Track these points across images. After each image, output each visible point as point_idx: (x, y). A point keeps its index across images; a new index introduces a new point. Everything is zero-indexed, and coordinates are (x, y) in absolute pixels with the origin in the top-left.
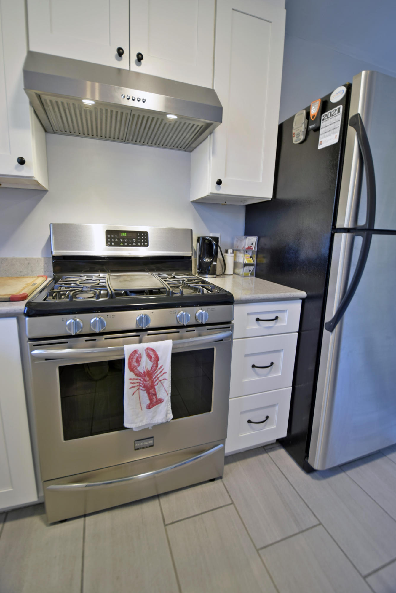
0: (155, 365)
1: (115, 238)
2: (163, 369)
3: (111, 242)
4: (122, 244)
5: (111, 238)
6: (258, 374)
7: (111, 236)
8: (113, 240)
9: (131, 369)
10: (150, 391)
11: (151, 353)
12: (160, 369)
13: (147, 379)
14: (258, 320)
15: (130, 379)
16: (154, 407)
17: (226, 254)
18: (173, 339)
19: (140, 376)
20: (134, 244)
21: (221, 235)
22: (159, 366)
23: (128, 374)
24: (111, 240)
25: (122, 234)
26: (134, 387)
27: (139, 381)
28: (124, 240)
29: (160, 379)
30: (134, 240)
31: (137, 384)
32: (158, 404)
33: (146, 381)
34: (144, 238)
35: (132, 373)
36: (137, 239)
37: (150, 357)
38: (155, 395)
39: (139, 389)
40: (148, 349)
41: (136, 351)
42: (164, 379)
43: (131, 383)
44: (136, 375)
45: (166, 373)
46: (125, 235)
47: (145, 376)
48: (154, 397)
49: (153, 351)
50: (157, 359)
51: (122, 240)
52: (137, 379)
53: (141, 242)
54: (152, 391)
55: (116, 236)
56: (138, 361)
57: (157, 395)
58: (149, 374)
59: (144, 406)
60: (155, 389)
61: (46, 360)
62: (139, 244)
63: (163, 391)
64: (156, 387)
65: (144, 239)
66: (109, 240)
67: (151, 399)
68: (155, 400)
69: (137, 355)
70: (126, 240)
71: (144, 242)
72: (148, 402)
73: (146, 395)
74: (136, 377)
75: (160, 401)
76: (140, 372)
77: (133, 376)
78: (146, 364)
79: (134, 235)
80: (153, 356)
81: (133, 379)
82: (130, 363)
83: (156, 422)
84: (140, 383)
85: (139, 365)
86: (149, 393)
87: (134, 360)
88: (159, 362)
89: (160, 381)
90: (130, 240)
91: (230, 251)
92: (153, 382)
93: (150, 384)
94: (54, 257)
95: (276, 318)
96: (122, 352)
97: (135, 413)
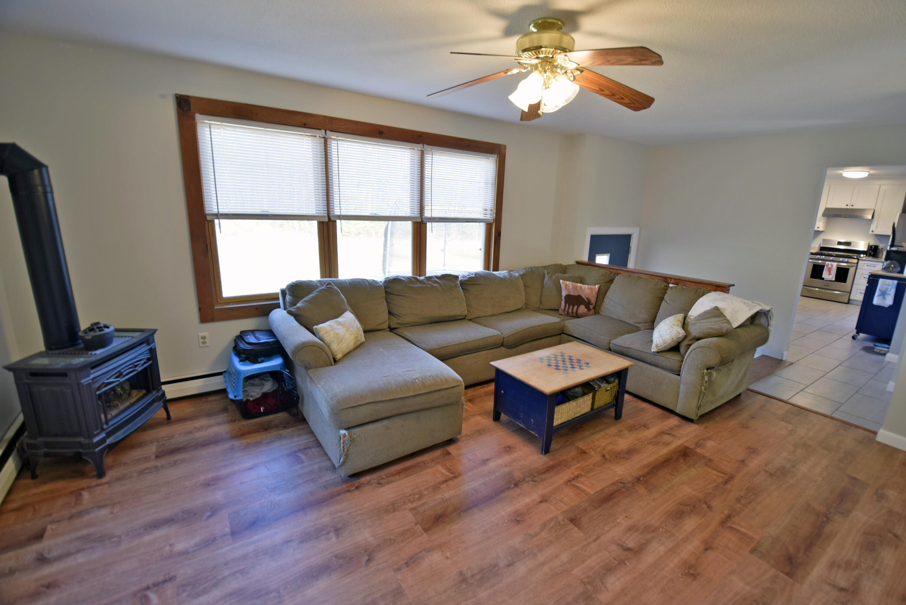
9: (827, 266)
13: (830, 269)
14: (867, 266)
16: (830, 276)
20: (846, 245)
21: (885, 245)
23: (825, 268)
27: (828, 270)
29: (832, 270)
37: (831, 265)
41: (828, 264)
43: (826, 270)
45: (834, 269)
46: (844, 243)
51: (842, 244)
55: (840, 243)
59: (828, 275)
61: (812, 262)
62: (848, 245)
63: (833, 273)
64: (831, 272)
65: (850, 244)
66: (838, 244)
73: (828, 273)
75: (831, 274)
77: (827, 268)
79: (847, 243)
83: (830, 279)
91: (885, 250)
94: (821, 246)
95: (875, 266)
96: (825, 264)
97: (825, 275)
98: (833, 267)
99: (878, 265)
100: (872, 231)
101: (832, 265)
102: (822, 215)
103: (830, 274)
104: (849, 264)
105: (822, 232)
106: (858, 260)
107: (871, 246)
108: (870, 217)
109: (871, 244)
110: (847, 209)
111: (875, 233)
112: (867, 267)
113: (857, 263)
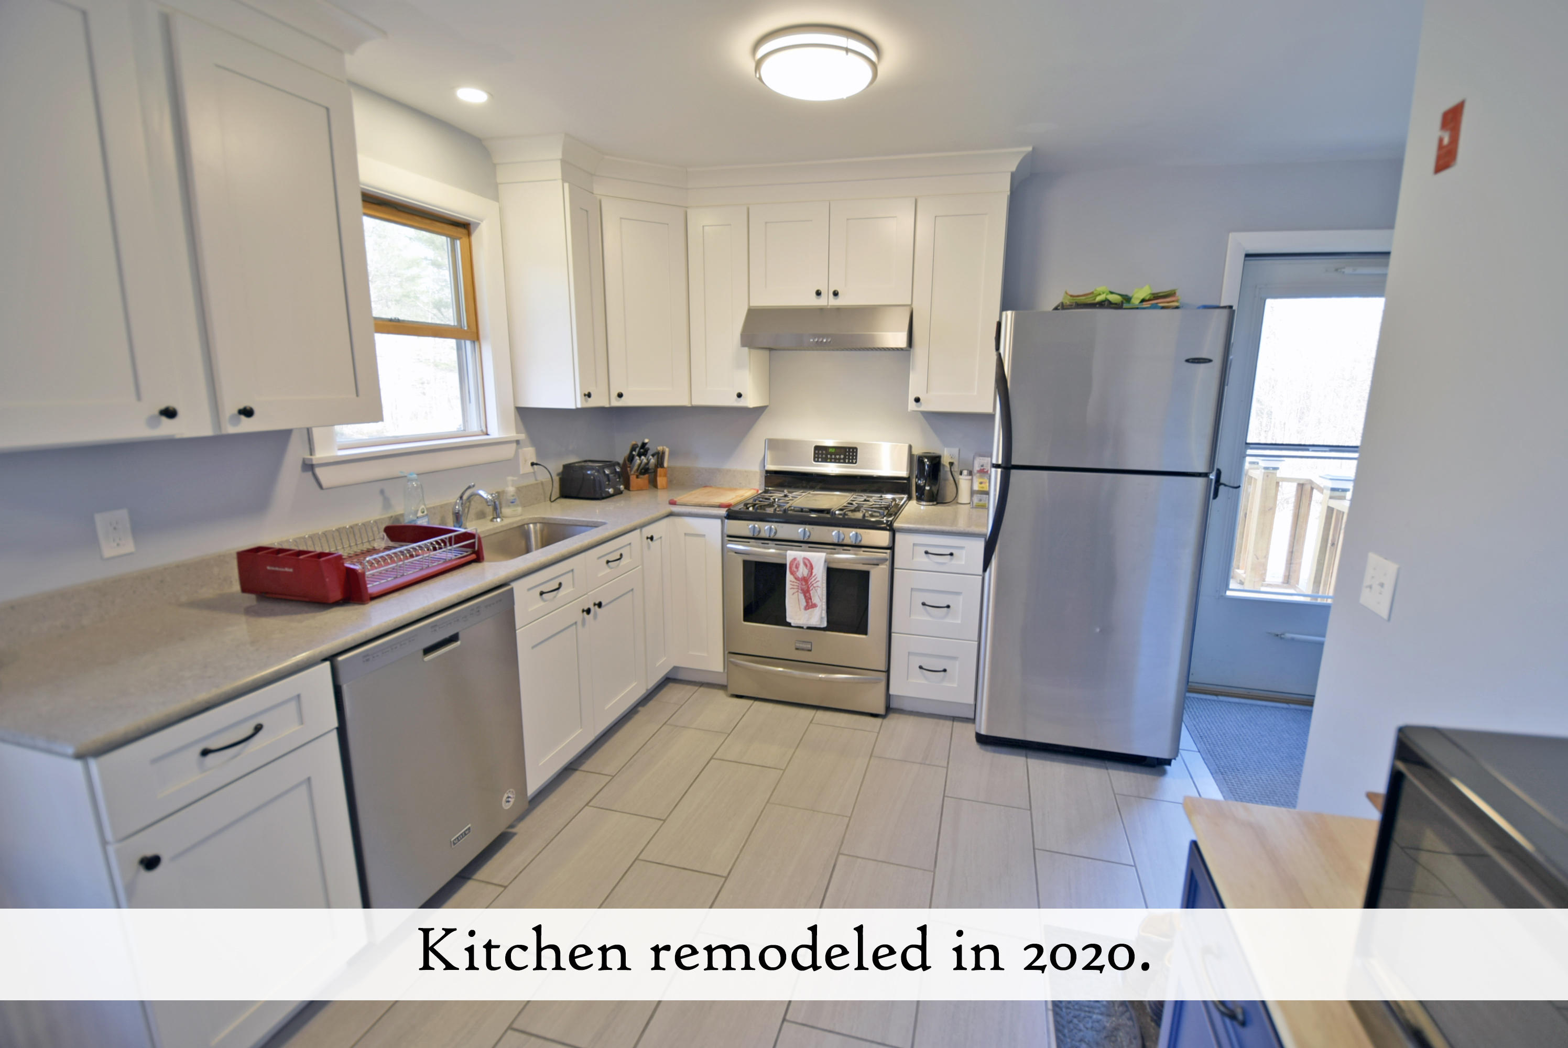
0: (810, 573)
1: (822, 454)
2: (816, 578)
3: (818, 458)
4: (829, 460)
5: (818, 454)
6: (929, 614)
7: (819, 452)
8: (820, 456)
9: (792, 573)
10: (806, 593)
11: (807, 562)
12: (814, 577)
13: (804, 583)
14: (926, 553)
15: (791, 581)
16: (810, 610)
17: (960, 477)
18: (827, 554)
19: (799, 580)
20: (842, 461)
21: (959, 450)
22: (813, 574)
23: (789, 577)
24: (818, 455)
25: (830, 450)
26: (794, 588)
27: (798, 585)
28: (831, 455)
29: (815, 585)
30: (842, 456)
31: (796, 587)
32: (813, 608)
33: (803, 585)
34: (853, 454)
35: (792, 576)
36: (845, 456)
37: (806, 565)
38: (811, 599)
39: (798, 591)
40: (804, 558)
41: (795, 559)
42: (818, 587)
43: (791, 585)
44: (796, 578)
45: (818, 581)
46: (833, 450)
47: (802, 580)
48: (810, 601)
49: (808, 560)
50: (812, 568)
51: (829, 456)
52: (796, 582)
53: (849, 459)
54: (807, 595)
55: (824, 452)
56: (797, 567)
57: (812, 600)
58: (805, 580)
59: (802, 607)
60: (810, 594)
61: (736, 553)
62: (847, 461)
63: (817, 597)
64: (811, 592)
65: (853, 456)
66: (816, 456)
67: (807, 602)
68: (810, 604)
69: (796, 562)
70: (833, 456)
71: (853, 459)
72: (805, 604)
73: (803, 597)
74: (795, 581)
75: (814, 606)
76: (799, 577)
77: (794, 580)
78: (802, 571)
79: (843, 450)
80: (808, 565)
81: (793, 582)
82: (790, 568)
83: (811, 623)
84: (798, 586)
85: (798, 571)
86: (805, 597)
87: (794, 566)
88: (813, 571)
89: (814, 587)
90: (838, 457)
91: (965, 472)
92: (808, 587)
93: (806, 588)
94: (767, 472)
95: (951, 554)
96: (785, 557)
97: (795, 611)
98: (815, 571)
99: (962, 548)
100: (917, 400)
101: (810, 566)
102: (740, 345)
103: (810, 605)
104: (863, 555)
105: (758, 411)
106: (893, 531)
107: (920, 460)
108: (898, 339)
109: (917, 452)
110: (821, 310)
111: (925, 407)
112: (925, 559)
113: (892, 548)
